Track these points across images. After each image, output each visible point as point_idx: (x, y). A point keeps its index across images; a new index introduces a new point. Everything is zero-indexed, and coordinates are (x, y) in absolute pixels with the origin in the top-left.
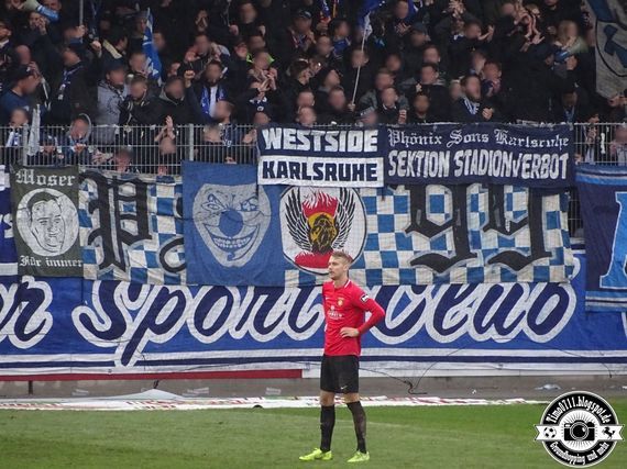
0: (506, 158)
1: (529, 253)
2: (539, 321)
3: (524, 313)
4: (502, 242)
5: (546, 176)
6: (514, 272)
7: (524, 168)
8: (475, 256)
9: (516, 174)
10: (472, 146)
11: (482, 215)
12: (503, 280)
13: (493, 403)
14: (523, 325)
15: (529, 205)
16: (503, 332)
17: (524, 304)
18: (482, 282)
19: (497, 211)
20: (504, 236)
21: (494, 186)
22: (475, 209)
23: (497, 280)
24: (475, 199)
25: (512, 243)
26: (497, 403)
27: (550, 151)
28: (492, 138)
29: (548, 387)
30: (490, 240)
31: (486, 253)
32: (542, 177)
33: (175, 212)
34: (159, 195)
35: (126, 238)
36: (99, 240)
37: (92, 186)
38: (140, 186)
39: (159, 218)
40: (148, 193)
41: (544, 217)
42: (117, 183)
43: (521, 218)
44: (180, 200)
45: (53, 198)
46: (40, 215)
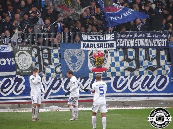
0: (150, 41)
1: (156, 66)
2: (159, 86)
3: (155, 83)
4: (149, 64)
5: (161, 45)
6: (152, 72)
7: (155, 44)
8: (141, 68)
9: (152, 45)
10: (140, 38)
11: (143, 56)
12: (149, 74)
13: (147, 108)
14: (155, 87)
15: (156, 53)
16: (149, 89)
17: (155, 81)
18: (143, 75)
19: (147, 55)
20: (150, 62)
21: (147, 48)
22: (141, 54)
23: (148, 74)
24: (141, 52)
25: (152, 64)
26: (148, 108)
27: (162, 38)
28: (146, 35)
29: (162, 103)
30: (146, 63)
31: (144, 67)
32: (160, 46)
33: (59, 57)
34: (54, 53)
35: (45, 64)
36: (38, 65)
37: (35, 50)
38: (49, 50)
39: (54, 59)
40: (51, 52)
41: (160, 56)
42: (42, 49)
43: (154, 57)
44: (60, 54)
45: (25, 53)
46: (21, 58)
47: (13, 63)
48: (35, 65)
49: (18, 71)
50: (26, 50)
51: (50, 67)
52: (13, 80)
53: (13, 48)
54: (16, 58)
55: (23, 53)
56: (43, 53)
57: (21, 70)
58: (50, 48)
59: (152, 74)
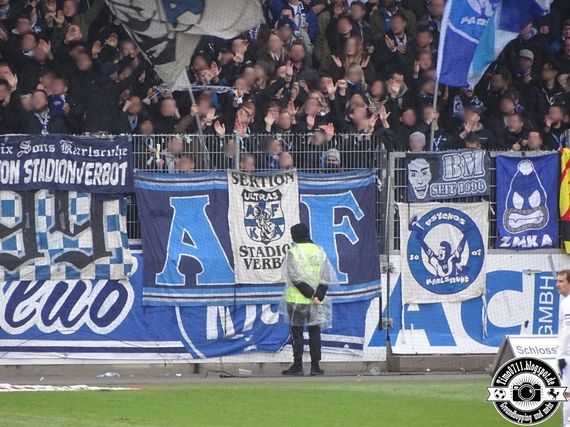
0: (70, 166)
1: (92, 253)
2: (100, 315)
3: (87, 306)
4: (67, 243)
5: (107, 183)
6: (78, 270)
7: (87, 176)
8: (43, 255)
9: (79, 181)
10: (40, 156)
11: (49, 219)
12: (68, 277)
13: (59, 389)
14: (86, 318)
15: (91, 210)
16: (68, 324)
17: (87, 299)
18: (49, 279)
19: (62, 215)
20: (69, 238)
21: (60, 192)
22: (42, 212)
23: (63, 278)
24: (42, 203)
25: (76, 244)
26: (63, 389)
27: (111, 160)
28: (58, 148)
29: (108, 374)
30: (56, 241)
31: (52, 252)
32: (103, 183)
41: (105, 220)
43: (84, 221)
59: (77, 275)
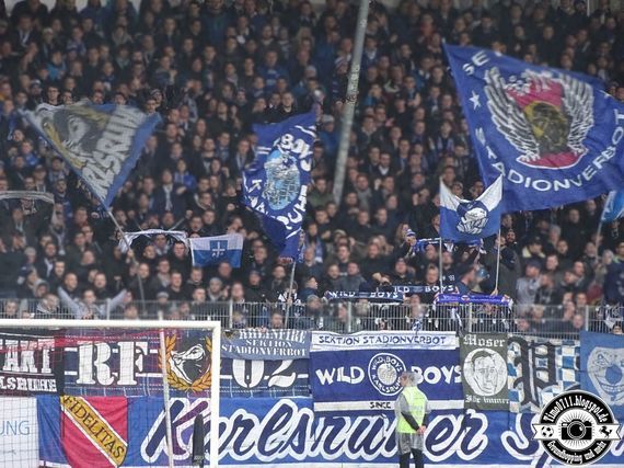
33: (576, 368)
34: (564, 354)
35: (539, 384)
36: (521, 385)
37: (517, 347)
38: (551, 348)
39: (564, 370)
40: (556, 353)
42: (534, 345)
44: (578, 358)
45: (490, 355)
46: (480, 367)
47: (458, 380)
48: (515, 384)
49: (469, 399)
50: (492, 348)
51: (550, 391)
52: (457, 423)
53: (461, 341)
54: (466, 366)
55: (484, 354)
56: (534, 356)
57: (478, 396)
58: (555, 342)
